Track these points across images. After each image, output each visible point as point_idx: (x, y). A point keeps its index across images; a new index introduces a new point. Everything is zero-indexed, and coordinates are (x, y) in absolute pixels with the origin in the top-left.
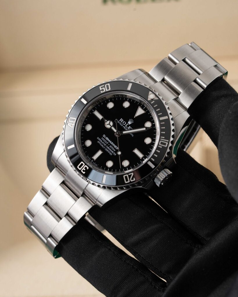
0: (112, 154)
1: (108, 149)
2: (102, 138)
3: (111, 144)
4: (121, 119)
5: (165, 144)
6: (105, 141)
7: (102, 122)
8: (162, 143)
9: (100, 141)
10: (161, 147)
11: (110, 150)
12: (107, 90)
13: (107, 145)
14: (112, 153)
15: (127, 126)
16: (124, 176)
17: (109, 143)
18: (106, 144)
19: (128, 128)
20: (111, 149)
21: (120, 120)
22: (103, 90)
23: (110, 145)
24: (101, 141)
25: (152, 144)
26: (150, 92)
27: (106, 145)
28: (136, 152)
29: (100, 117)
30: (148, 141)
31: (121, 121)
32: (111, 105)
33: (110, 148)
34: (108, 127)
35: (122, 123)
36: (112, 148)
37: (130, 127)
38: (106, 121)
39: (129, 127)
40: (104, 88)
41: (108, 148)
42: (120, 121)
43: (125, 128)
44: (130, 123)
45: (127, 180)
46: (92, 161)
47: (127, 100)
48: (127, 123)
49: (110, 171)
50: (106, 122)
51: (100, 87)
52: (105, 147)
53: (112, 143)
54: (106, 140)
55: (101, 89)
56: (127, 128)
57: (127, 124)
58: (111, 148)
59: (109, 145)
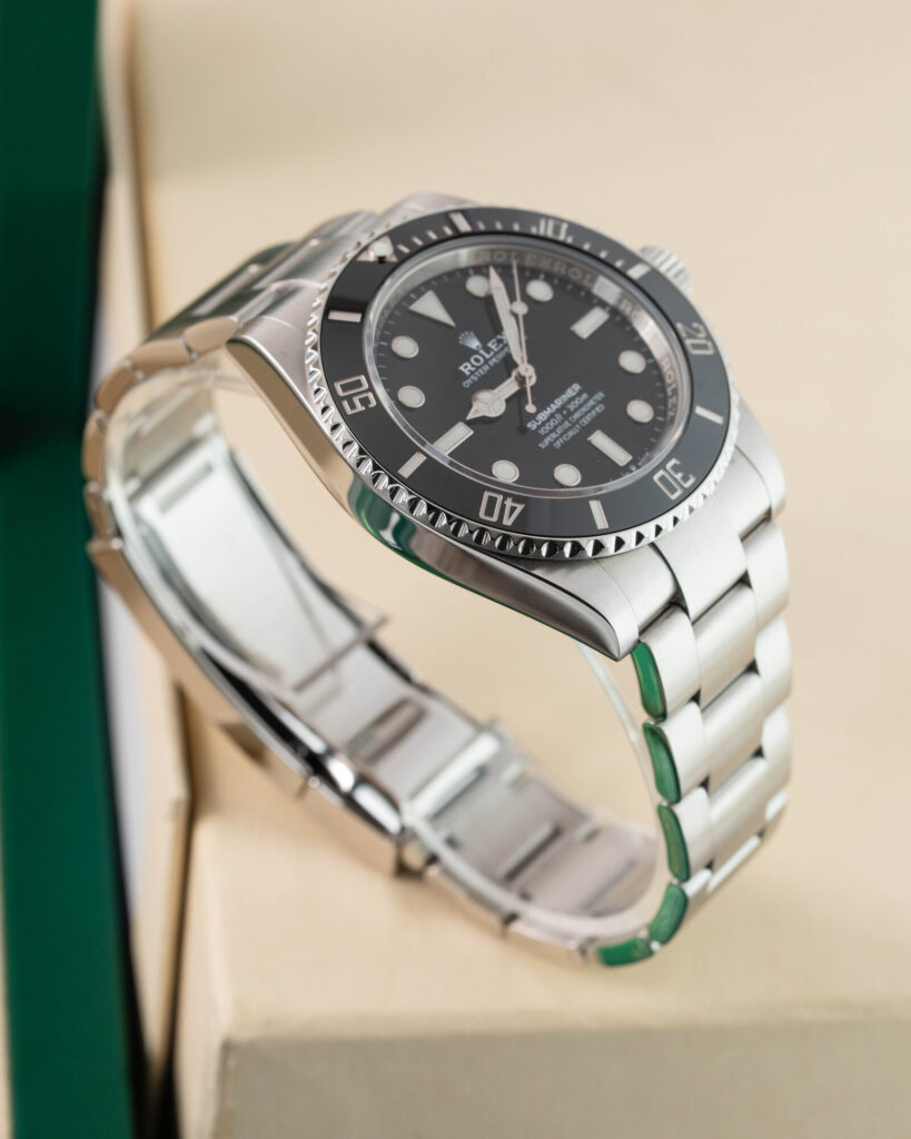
0: (599, 403)
1: (583, 417)
2: (542, 432)
3: (564, 407)
4: (462, 368)
6: (552, 424)
7: (480, 423)
9: (553, 440)
11: (584, 409)
12: (365, 389)
13: (566, 418)
14: (596, 405)
17: (558, 411)
18: (563, 421)
19: (496, 350)
20: (581, 406)
21: (468, 373)
22: (365, 402)
23: (568, 410)
24: (553, 435)
26: (364, 257)
27: (566, 423)
28: (582, 330)
31: (469, 371)
32: (412, 396)
33: (576, 410)
34: (500, 407)
35: (478, 368)
36: (577, 402)
38: (474, 412)
39: (493, 347)
40: (356, 398)
41: (577, 415)
42: (472, 373)
43: (494, 360)
44: (474, 344)
45: (704, 347)
46: (633, 467)
48: (476, 352)
51: (352, 412)
52: (574, 425)
53: (559, 402)
54: (548, 420)
55: (360, 408)
56: (497, 352)
58: (579, 408)
59: (565, 412)
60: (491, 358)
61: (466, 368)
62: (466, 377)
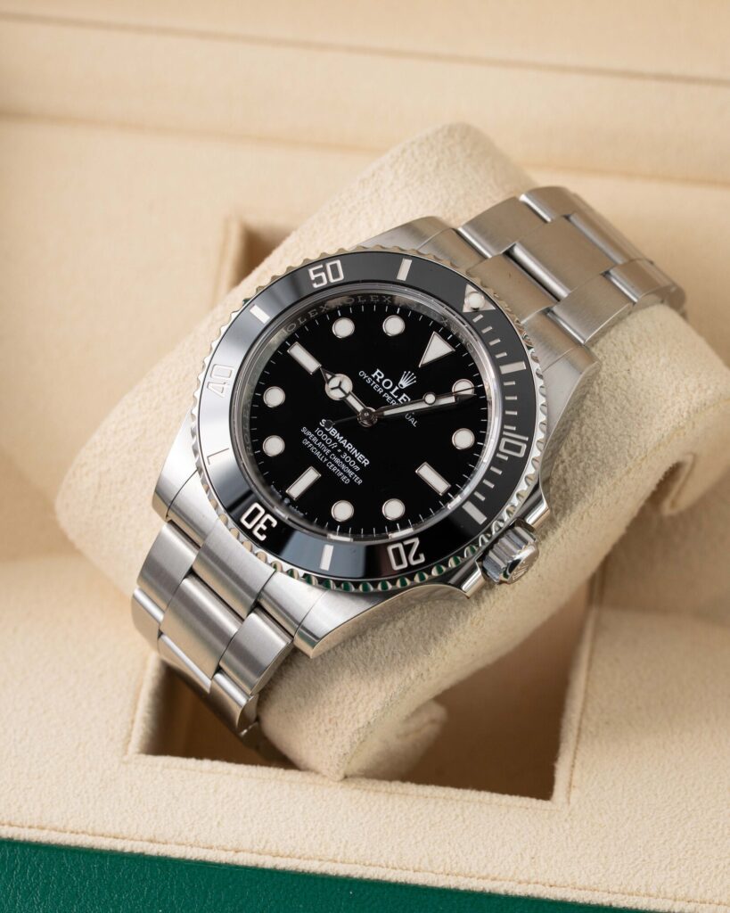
0: (351, 479)
1: (336, 465)
2: (318, 431)
3: (345, 450)
4: (378, 371)
5: (518, 449)
6: (327, 439)
7: (318, 380)
8: (508, 446)
9: (310, 438)
10: (506, 458)
11: (343, 467)
12: (332, 280)
13: (334, 451)
14: (348, 477)
15: (395, 393)
16: (390, 549)
17: (340, 446)
18: (330, 448)
19: (400, 400)
20: (347, 464)
21: (373, 376)
22: (319, 280)
23: (342, 453)
24: (315, 440)
25: (477, 449)
26: (469, 288)
27: (329, 451)
28: (427, 473)
29: (310, 364)
30: (463, 439)
31: (376, 377)
32: (344, 328)
33: (343, 460)
34: (336, 395)
35: (380, 384)
36: (350, 461)
37: (404, 395)
38: (329, 376)
39: (402, 397)
40: (323, 274)
41: (337, 461)
42: (375, 379)
44: (404, 383)
45: (399, 562)
46: (287, 501)
47: (395, 314)
48: (396, 384)
49: (343, 532)
50: (329, 381)
51: (311, 271)
52: (328, 457)
53: (349, 446)
54: (330, 436)
55: (313, 277)
56: (396, 400)
57: (397, 388)
58: (344, 462)
59: (339, 451)
60: (390, 395)
61: (378, 374)
62: (369, 374)
